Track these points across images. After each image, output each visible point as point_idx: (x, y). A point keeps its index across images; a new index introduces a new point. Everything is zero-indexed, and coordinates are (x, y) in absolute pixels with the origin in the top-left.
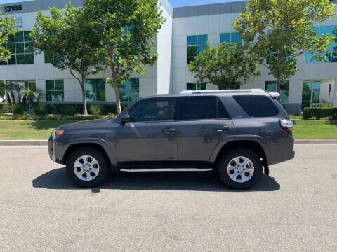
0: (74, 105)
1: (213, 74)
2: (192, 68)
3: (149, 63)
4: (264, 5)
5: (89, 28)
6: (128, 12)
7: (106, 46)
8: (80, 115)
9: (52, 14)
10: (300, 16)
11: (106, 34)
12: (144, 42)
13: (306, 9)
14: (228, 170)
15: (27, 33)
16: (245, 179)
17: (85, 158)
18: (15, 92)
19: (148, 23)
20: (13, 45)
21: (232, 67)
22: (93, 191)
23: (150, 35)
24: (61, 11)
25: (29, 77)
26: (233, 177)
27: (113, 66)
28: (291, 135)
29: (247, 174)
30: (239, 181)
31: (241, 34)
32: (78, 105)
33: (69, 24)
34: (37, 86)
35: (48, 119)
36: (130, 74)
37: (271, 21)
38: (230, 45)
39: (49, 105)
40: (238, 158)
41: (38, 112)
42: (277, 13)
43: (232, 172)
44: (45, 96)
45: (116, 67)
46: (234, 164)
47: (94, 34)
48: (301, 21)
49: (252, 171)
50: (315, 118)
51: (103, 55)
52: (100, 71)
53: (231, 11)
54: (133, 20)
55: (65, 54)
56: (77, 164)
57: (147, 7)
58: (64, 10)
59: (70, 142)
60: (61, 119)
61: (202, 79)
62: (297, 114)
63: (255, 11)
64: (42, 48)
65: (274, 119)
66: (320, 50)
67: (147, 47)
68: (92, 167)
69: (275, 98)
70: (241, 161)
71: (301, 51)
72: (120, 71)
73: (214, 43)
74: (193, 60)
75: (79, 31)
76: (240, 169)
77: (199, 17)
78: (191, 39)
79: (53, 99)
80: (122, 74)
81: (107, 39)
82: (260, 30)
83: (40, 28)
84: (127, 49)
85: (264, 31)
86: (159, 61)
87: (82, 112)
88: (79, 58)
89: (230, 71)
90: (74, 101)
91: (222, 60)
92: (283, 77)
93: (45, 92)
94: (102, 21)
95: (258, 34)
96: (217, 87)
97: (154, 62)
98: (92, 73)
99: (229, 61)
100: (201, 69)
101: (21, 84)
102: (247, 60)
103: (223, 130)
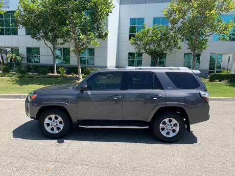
0: (47, 66)
1: (147, 47)
2: (133, 42)
3: (102, 38)
5: (58, 11)
7: (71, 25)
8: (51, 74)
11: (71, 16)
12: (99, 22)
13: (217, 3)
14: (160, 128)
15: (13, 12)
16: (172, 135)
17: (53, 116)
18: (4, 55)
19: (102, 9)
20: (3, 20)
21: (161, 43)
22: (59, 142)
23: (103, 18)
25: (14, 45)
26: (164, 133)
27: (75, 40)
28: (208, 103)
29: (174, 131)
30: (167, 136)
31: (169, 18)
32: (50, 66)
33: (44, 7)
34: (20, 52)
35: (28, 77)
36: (88, 46)
37: (191, 11)
38: (160, 27)
39: (29, 65)
40: (168, 119)
41: (21, 72)
42: (195, 5)
43: (163, 129)
44: (26, 59)
45: (78, 40)
46: (164, 123)
47: (62, 16)
48: (213, 11)
49: (177, 129)
50: (218, 81)
51: (68, 32)
52: (66, 43)
54: (91, 6)
55: (40, 29)
56: (47, 121)
60: (37, 78)
61: (139, 50)
62: (205, 78)
64: (24, 24)
65: (196, 91)
66: (224, 33)
67: (101, 26)
68: (58, 123)
69: (197, 75)
70: (170, 121)
71: (211, 33)
72: (81, 44)
73: (149, 24)
74: (134, 36)
75: (51, 13)
76: (169, 127)
78: (133, 21)
81: (72, 20)
82: (183, 17)
83: (22, 9)
84: (87, 28)
85: (185, 17)
86: (109, 37)
87: (53, 72)
88: (51, 33)
89: (159, 45)
90: (47, 63)
91: (155, 38)
92: (197, 51)
93: (26, 56)
94: (68, 6)
95: (181, 20)
96: (150, 56)
97: (106, 37)
98: (60, 44)
99: (159, 38)
100: (139, 43)
101: (9, 49)
102: (172, 38)
103: (158, 98)
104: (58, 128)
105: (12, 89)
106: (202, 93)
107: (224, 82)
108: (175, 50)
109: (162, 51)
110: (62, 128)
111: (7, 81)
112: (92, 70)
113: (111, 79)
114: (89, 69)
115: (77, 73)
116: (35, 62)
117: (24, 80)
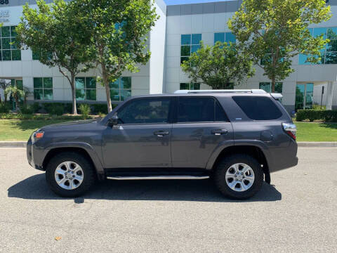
0: (63, 104)
1: (207, 75)
2: (186, 67)
3: (142, 61)
4: (260, 5)
5: (78, 23)
6: (120, 7)
7: (96, 43)
8: (69, 115)
9: (40, 8)
10: (296, 16)
11: (96, 30)
12: (137, 39)
13: (302, 10)
14: (227, 178)
15: (13, 27)
16: (244, 188)
17: (67, 164)
19: (141, 20)
21: (226, 68)
22: (76, 202)
23: (143, 32)
24: (50, 6)
25: (16, 75)
26: (232, 186)
27: (103, 64)
28: (295, 140)
29: (247, 182)
30: (237, 190)
31: (236, 33)
32: (68, 104)
33: (58, 19)
34: (24, 83)
35: (35, 119)
36: (122, 73)
37: (266, 21)
38: (224, 45)
39: (37, 104)
40: (238, 164)
42: (272, 13)
43: (231, 180)
44: (32, 94)
45: (107, 65)
46: (232, 171)
47: (84, 30)
48: (297, 21)
49: (252, 179)
50: (308, 120)
52: (90, 69)
54: (125, 16)
55: (53, 51)
56: (59, 171)
58: (53, 4)
59: (51, 146)
60: (48, 119)
61: (195, 79)
63: (250, 10)
64: (29, 44)
65: (277, 123)
67: (140, 45)
68: (75, 174)
69: (277, 100)
70: (241, 168)
71: (296, 52)
72: (111, 70)
73: (208, 43)
74: (187, 59)
75: (68, 26)
76: (239, 177)
77: (193, 16)
78: (185, 38)
79: (42, 98)
80: (113, 72)
81: (98, 35)
82: (255, 30)
83: (27, 22)
84: (119, 46)
85: (259, 31)
86: (152, 59)
87: (71, 112)
88: (69, 55)
89: (224, 71)
91: (216, 60)
93: (32, 91)
94: (93, 16)
95: (253, 34)
97: (147, 61)
98: (82, 71)
99: (223, 61)
100: (194, 68)
101: (8, 81)
102: (241, 60)
103: (221, 134)
104: (76, 182)
105: (11, 134)
106: (286, 125)
107: (317, 122)
108: (246, 77)
109: (228, 79)
110: (81, 181)
111: (5, 124)
115: (106, 112)
117: (29, 122)
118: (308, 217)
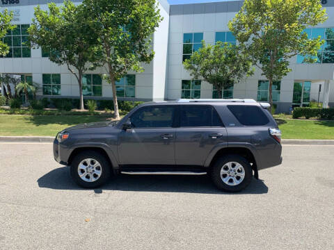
0: (71, 100)
1: (208, 72)
2: (188, 65)
3: (146, 60)
4: (259, 7)
5: (88, 25)
7: (104, 44)
8: (77, 110)
9: (51, 10)
10: (293, 20)
11: (104, 32)
12: (141, 40)
13: (300, 13)
14: (221, 174)
15: (25, 26)
16: (236, 183)
17: (88, 160)
18: (12, 85)
19: (146, 22)
20: (10, 37)
21: (227, 67)
22: (96, 192)
23: (148, 34)
24: (60, 6)
25: (26, 71)
26: (226, 181)
27: (110, 63)
28: (279, 142)
29: (238, 178)
30: (231, 184)
31: (236, 34)
32: (75, 100)
33: (67, 20)
34: (34, 80)
35: (46, 114)
36: (128, 72)
37: (265, 24)
38: (225, 45)
39: (46, 98)
41: (35, 107)
42: (271, 16)
43: (225, 176)
44: (42, 90)
45: (113, 65)
46: (226, 168)
47: (93, 32)
48: (294, 25)
49: (242, 175)
50: (305, 118)
51: (99, 53)
52: (97, 67)
53: (227, 11)
54: (131, 19)
55: (63, 50)
56: (81, 166)
57: (146, 6)
59: (75, 145)
60: (58, 115)
61: (196, 77)
62: (288, 113)
64: (40, 44)
65: (264, 128)
66: (311, 53)
67: (144, 45)
68: (95, 169)
69: (266, 108)
70: (233, 166)
71: (293, 53)
72: (117, 69)
73: (209, 42)
74: (189, 57)
75: (77, 28)
76: (232, 173)
78: (187, 37)
80: (119, 71)
81: (106, 37)
82: (255, 32)
83: (38, 23)
84: (126, 48)
85: (258, 32)
86: (155, 59)
87: (79, 107)
88: (77, 54)
89: (224, 70)
90: (70, 95)
91: (217, 60)
92: (275, 78)
93: (41, 86)
94: (101, 20)
95: (253, 36)
96: (212, 85)
97: (151, 60)
98: (90, 69)
99: (223, 60)
100: (196, 67)
101: (17, 77)
102: (241, 60)
103: (217, 137)
104: (95, 176)
105: (27, 129)
106: (273, 131)
107: (312, 120)
108: (245, 76)
109: (228, 77)
110: (99, 175)
111: (19, 119)
112: (131, 104)
113: (158, 115)
114: (127, 102)
115: (112, 108)
116: (54, 94)
117: (40, 118)
118: (287, 208)
